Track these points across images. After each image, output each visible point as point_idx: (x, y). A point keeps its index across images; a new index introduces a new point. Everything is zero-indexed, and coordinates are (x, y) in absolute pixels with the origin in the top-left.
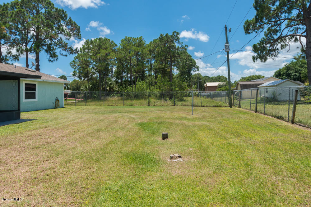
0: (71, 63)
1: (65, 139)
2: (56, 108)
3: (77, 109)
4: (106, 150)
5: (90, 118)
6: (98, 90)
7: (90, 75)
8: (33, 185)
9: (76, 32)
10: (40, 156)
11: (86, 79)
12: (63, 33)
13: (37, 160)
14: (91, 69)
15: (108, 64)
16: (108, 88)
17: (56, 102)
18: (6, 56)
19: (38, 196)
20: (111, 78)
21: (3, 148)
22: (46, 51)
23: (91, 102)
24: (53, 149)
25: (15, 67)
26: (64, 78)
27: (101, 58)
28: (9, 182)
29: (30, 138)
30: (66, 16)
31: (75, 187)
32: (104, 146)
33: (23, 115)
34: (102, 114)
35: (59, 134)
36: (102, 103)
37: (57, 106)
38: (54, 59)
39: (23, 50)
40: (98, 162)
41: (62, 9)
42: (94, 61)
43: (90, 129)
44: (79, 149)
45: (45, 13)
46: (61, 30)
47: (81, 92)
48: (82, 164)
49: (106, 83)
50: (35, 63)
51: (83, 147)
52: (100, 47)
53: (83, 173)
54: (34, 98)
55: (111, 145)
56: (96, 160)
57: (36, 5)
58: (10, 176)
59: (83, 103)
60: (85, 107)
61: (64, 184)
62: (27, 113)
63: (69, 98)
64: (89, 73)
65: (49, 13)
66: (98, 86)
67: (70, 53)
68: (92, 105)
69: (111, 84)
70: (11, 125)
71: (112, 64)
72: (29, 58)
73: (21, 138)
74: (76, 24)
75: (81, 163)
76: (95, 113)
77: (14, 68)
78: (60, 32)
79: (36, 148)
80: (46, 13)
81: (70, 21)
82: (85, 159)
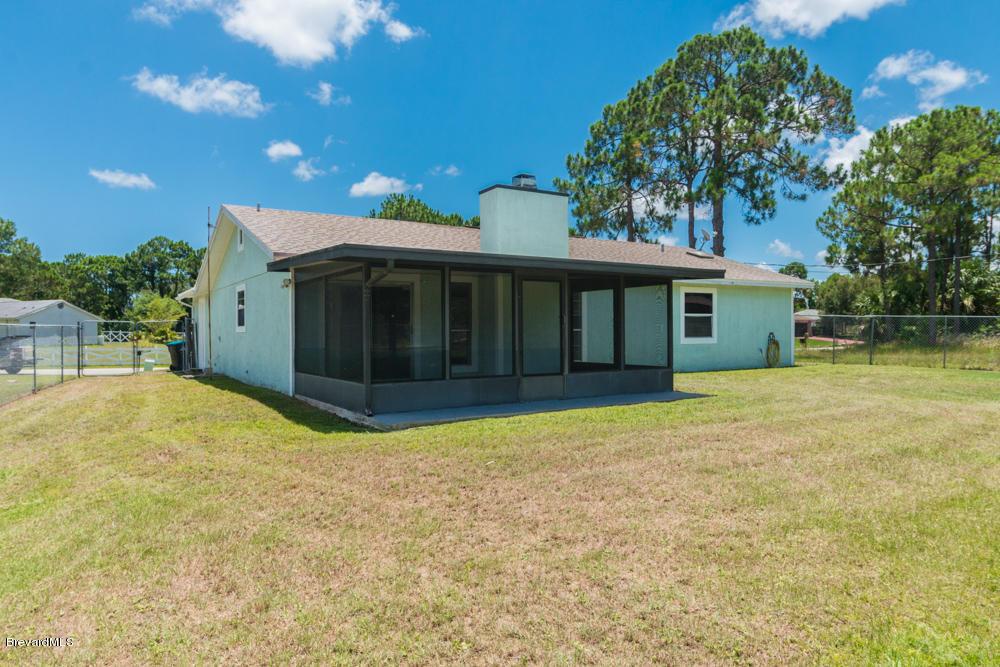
0: (821, 220)
1: (788, 461)
2: (770, 366)
3: (838, 373)
4: (928, 523)
5: (880, 407)
6: (926, 311)
7: (891, 256)
8: (695, 561)
9: (839, 110)
10: (715, 495)
11: (874, 271)
12: (794, 124)
13: (708, 503)
14: (894, 233)
15: (970, 208)
16: (968, 302)
17: (768, 349)
18: (643, 221)
19: (705, 592)
20: (985, 261)
21: (634, 458)
22: (742, 192)
23: (895, 351)
24: (749, 484)
25: (663, 250)
26: (798, 270)
27: (935, 188)
28: (644, 537)
29: (693, 443)
30: (802, 68)
31: (805, 603)
32: (921, 508)
33: (681, 382)
34: (932, 397)
35: (769, 446)
36: (938, 356)
37: (771, 361)
38: (763, 215)
39: (679, 199)
40: (890, 555)
41: (790, 47)
42: (905, 204)
43: (874, 443)
44: (829, 500)
45: (738, 75)
46: (785, 118)
47: (857, 317)
48: (835, 547)
49: (958, 284)
50: (713, 234)
51: (842, 495)
52: (933, 147)
53: (835, 574)
54: (709, 334)
55: (950, 510)
56: (884, 544)
57: (714, 58)
58: (646, 525)
59: (861, 355)
60: (865, 369)
61: (773, 583)
62: (689, 375)
63: (814, 335)
64: (889, 249)
65: (750, 73)
66: (925, 295)
67: (818, 187)
68: (895, 364)
69: (981, 285)
70: (652, 404)
71: (989, 204)
72: (695, 219)
73: (673, 439)
74: (836, 85)
75: (829, 543)
76: (904, 392)
77: (660, 251)
78: (783, 123)
79: (707, 471)
80: (742, 76)
81: (818, 78)
82: (845, 533)
